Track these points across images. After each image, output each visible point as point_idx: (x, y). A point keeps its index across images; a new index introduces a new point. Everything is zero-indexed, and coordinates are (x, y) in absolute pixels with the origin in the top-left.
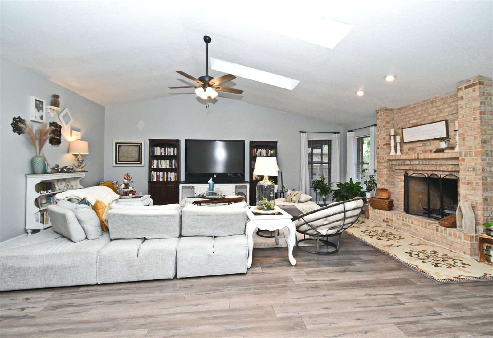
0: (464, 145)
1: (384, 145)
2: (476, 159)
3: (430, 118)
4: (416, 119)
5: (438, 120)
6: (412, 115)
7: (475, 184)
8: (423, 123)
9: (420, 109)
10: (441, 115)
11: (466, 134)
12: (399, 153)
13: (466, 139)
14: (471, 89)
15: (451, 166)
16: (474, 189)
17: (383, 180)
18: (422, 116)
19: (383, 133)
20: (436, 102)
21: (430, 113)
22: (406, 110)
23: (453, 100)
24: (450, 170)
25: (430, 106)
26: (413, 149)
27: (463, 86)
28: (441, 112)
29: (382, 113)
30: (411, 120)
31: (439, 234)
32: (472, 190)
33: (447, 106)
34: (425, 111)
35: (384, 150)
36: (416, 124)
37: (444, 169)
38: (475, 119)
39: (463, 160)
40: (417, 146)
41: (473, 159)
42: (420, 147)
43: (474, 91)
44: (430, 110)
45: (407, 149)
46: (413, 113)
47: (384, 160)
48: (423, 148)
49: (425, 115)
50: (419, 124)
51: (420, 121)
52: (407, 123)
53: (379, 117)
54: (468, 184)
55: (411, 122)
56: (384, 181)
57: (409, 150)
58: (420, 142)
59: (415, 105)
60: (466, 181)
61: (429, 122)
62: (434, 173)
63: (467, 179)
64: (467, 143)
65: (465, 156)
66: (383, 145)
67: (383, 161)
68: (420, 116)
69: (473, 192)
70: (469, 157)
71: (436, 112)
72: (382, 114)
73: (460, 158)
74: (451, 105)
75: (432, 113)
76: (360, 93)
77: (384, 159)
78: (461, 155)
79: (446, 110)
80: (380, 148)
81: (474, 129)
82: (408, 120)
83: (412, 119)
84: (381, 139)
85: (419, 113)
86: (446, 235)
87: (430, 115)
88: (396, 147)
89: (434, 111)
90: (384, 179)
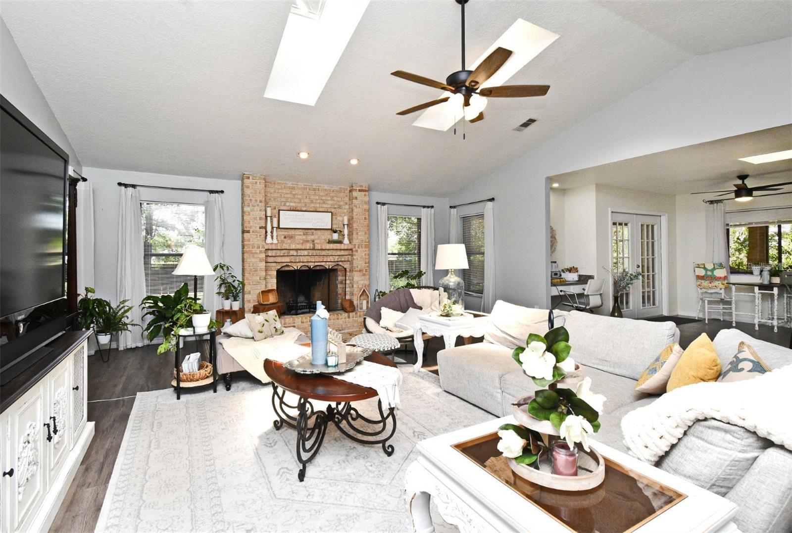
0: (357, 238)
1: (260, 228)
2: (366, 251)
3: (312, 205)
4: (295, 202)
5: (321, 210)
6: (289, 196)
7: (364, 271)
8: (304, 209)
9: (301, 193)
10: (325, 206)
11: (359, 230)
12: (275, 241)
13: (359, 234)
14: (363, 193)
15: (337, 257)
16: (364, 275)
17: (258, 278)
18: (302, 201)
19: (259, 210)
20: (319, 191)
21: (312, 201)
22: (280, 187)
23: (335, 195)
24: (336, 260)
25: (312, 192)
26: (291, 237)
27: (358, 189)
28: (324, 203)
29: (258, 181)
30: (288, 202)
31: (351, 319)
32: (363, 276)
33: (329, 198)
34: (306, 197)
35: (260, 235)
36: (296, 208)
37: (331, 259)
38: (365, 219)
39: (357, 251)
40: (296, 234)
41: (363, 251)
42: (299, 235)
43: (365, 195)
44: (312, 197)
45: (283, 237)
46: (291, 193)
47: (260, 249)
48: (304, 237)
49: (307, 201)
50: (299, 209)
51: (299, 206)
52: (283, 204)
53: (250, 185)
54: (360, 271)
55: (288, 204)
56: (260, 279)
57: (285, 237)
58: (300, 230)
59: (294, 186)
60: (358, 269)
61: (311, 210)
62: (316, 264)
63: (359, 267)
64: (359, 237)
65: (358, 248)
66: (258, 228)
67: (258, 252)
68: (301, 200)
69: (363, 277)
70: (361, 249)
71: (318, 201)
72: (256, 182)
73: (354, 249)
74: (333, 199)
75: (314, 201)
76: (304, 155)
77: (261, 247)
78: (355, 247)
79: (328, 202)
80: (251, 232)
81: (365, 226)
82: (284, 200)
83: (289, 200)
84: (255, 219)
85: (299, 197)
86: (356, 319)
87: (312, 202)
88: (272, 232)
89: (317, 200)
90: (260, 277)
